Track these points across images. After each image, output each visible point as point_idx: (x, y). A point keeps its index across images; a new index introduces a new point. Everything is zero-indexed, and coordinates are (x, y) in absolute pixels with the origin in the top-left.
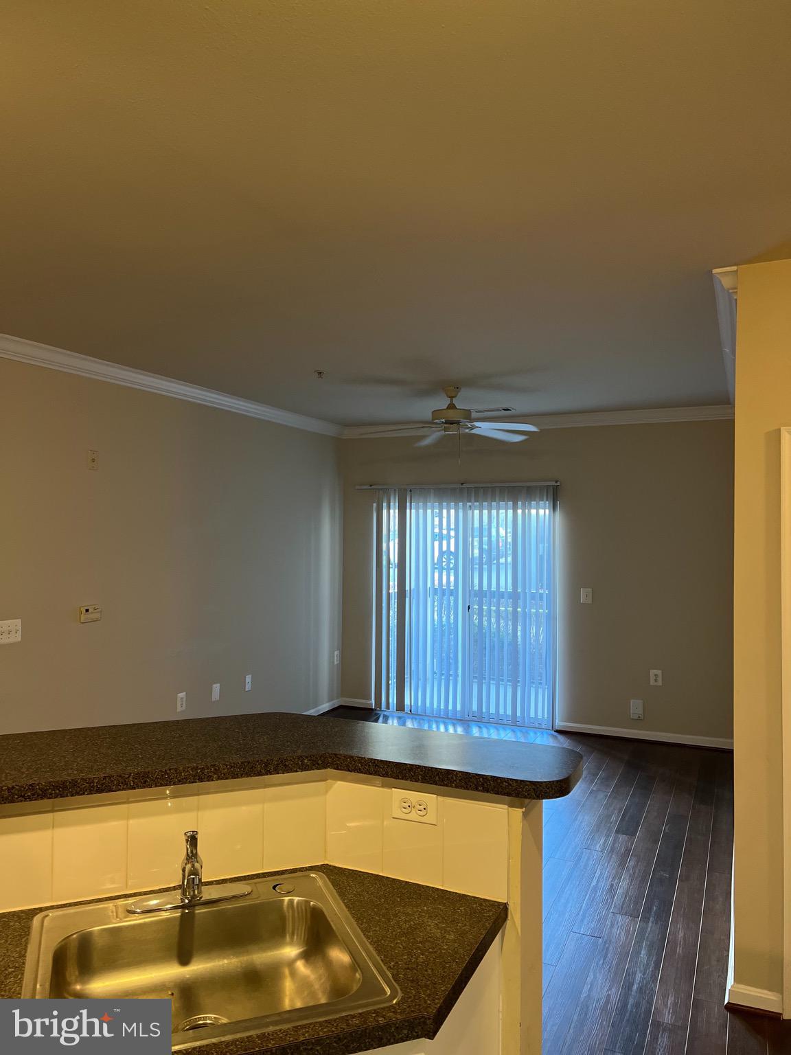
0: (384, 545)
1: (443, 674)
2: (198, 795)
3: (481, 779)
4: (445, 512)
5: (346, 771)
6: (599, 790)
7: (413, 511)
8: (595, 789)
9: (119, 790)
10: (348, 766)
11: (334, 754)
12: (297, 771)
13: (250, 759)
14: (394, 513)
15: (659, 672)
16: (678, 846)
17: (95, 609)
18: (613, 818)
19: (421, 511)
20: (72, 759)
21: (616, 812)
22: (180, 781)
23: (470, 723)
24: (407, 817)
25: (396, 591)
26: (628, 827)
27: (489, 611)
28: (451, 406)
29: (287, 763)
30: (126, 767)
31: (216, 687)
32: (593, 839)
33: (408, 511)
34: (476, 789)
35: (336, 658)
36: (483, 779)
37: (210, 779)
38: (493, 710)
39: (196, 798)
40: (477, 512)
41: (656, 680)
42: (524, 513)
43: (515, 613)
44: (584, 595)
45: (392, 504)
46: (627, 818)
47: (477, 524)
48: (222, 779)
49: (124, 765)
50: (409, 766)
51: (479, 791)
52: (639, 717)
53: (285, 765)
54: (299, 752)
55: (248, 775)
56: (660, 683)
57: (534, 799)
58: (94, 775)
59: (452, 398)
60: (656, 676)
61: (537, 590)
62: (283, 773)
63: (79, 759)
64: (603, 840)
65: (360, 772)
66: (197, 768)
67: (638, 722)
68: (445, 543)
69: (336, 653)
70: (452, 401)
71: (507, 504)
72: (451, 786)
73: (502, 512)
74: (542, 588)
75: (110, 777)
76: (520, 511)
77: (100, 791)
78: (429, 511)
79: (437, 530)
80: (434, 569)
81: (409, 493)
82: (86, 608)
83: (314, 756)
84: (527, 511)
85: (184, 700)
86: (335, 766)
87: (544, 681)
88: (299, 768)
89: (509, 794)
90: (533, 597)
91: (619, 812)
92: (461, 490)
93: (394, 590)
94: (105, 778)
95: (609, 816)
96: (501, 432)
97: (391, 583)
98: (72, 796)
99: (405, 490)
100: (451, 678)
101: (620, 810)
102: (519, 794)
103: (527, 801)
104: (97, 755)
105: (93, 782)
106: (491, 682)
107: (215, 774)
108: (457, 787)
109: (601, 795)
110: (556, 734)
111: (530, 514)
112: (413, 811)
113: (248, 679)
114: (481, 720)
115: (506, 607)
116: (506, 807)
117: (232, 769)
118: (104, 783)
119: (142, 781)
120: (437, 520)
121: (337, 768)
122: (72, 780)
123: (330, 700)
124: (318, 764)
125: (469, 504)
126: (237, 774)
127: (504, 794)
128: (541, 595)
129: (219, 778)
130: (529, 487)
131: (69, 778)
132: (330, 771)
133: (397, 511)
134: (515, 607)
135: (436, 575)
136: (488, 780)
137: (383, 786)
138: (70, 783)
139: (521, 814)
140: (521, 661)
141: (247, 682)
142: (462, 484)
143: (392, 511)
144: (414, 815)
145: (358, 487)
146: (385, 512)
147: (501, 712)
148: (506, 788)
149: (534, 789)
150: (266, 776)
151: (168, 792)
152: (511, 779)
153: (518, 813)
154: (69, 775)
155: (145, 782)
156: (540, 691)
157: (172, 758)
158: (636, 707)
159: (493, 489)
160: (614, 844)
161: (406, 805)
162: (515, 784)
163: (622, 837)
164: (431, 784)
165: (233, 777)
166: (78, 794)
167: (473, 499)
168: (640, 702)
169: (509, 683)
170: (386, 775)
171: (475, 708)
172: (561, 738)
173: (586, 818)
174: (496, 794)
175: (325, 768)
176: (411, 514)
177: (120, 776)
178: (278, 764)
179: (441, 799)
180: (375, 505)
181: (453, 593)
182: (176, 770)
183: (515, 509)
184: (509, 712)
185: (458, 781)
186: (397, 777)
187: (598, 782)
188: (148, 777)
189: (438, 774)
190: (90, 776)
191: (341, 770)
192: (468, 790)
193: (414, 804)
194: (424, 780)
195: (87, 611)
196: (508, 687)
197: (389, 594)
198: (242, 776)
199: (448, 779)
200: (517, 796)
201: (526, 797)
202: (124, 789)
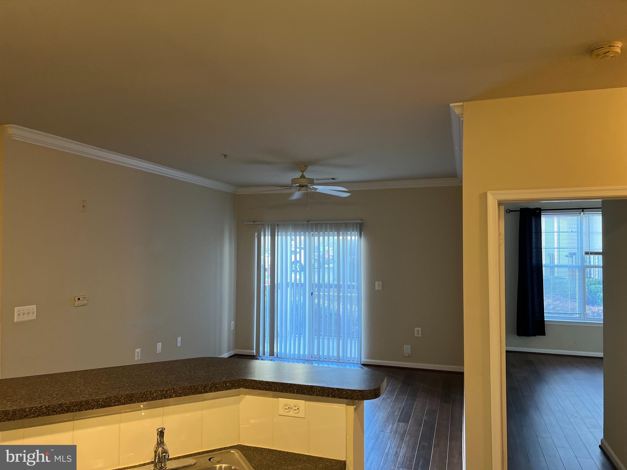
0: (262, 257)
1: (297, 334)
2: (163, 406)
3: (331, 390)
4: (298, 237)
5: (252, 389)
6: (388, 397)
7: (279, 237)
8: (385, 397)
9: (116, 405)
10: (253, 386)
11: (245, 379)
12: (222, 390)
13: (195, 384)
14: (268, 238)
15: (420, 329)
16: (432, 428)
17: (84, 298)
18: (396, 413)
19: (284, 237)
20: (84, 388)
21: (397, 410)
22: (153, 399)
23: (312, 362)
24: (287, 414)
25: (269, 284)
26: (404, 418)
27: (324, 295)
28: (303, 177)
29: (217, 386)
30: (119, 391)
31: (159, 345)
32: (385, 426)
33: (276, 237)
34: (328, 396)
35: (232, 325)
36: (332, 390)
37: (171, 397)
38: (326, 354)
39: (162, 408)
40: (316, 238)
41: (418, 334)
42: (343, 238)
43: (339, 296)
44: (378, 286)
45: (267, 233)
46: (404, 413)
47: (316, 245)
48: (177, 397)
49: (118, 390)
50: (289, 384)
51: (330, 397)
52: (409, 355)
53: (216, 387)
54: (224, 379)
55: (194, 394)
56: (420, 335)
57: (361, 400)
58: (100, 397)
59: (303, 172)
60: (418, 331)
61: (351, 283)
62: (215, 392)
63: (89, 388)
64: (391, 426)
65: (260, 389)
66: (163, 390)
67: (408, 358)
68: (298, 255)
69: (233, 322)
70: (303, 173)
71: (334, 233)
72: (314, 395)
73: (331, 238)
74: (354, 281)
75: (110, 398)
76: (341, 237)
77: (103, 406)
78: (289, 237)
79: (293, 249)
80: (292, 271)
81: (277, 227)
82: (79, 298)
83: (233, 381)
84: (345, 237)
85: (140, 353)
86: (246, 387)
87: (355, 336)
88: (224, 389)
89: (346, 398)
90: (349, 287)
91: (399, 410)
92: (307, 224)
93: (268, 283)
94: (106, 399)
95: (394, 412)
96: (335, 191)
97: (266, 280)
98: (86, 410)
99: (274, 225)
100: (302, 336)
101: (400, 408)
102: (352, 397)
103: (357, 401)
104: (99, 385)
105: (99, 401)
106: (325, 337)
107: (174, 393)
108: (317, 395)
109: (389, 401)
110: (362, 366)
111: (347, 239)
112: (291, 411)
113: (179, 339)
114: (319, 360)
115: (333, 293)
116: (345, 405)
117: (184, 390)
118: (106, 402)
119: (130, 399)
120: (293, 243)
121: (246, 388)
122: (86, 400)
123: (229, 351)
124: (235, 386)
125: (312, 233)
126: (187, 393)
127: (344, 398)
128: (353, 286)
129: (176, 396)
130: (346, 224)
131: (84, 399)
132: (242, 389)
133: (270, 237)
134: (339, 293)
135: (293, 275)
136: (335, 390)
137: (273, 397)
138: (85, 402)
139: (353, 409)
140: (342, 324)
141: (178, 341)
142: (308, 221)
143: (266, 237)
144: (292, 413)
145: (245, 223)
146: (262, 238)
147: (331, 354)
148: (345, 395)
149: (361, 395)
150: (204, 394)
151: (142, 406)
152: (348, 389)
153: (352, 408)
154: (83, 397)
155: (132, 400)
156: (353, 342)
157: (147, 385)
158: (407, 349)
159: (326, 224)
160: (397, 428)
161: (287, 407)
162: (350, 392)
163: (401, 424)
164: (302, 394)
165: (185, 395)
166: (89, 409)
167: (314, 231)
168: (409, 346)
169: (335, 338)
170: (276, 390)
171: (316, 353)
172: (365, 368)
173: (381, 414)
174: (339, 398)
175: (239, 388)
176: (279, 239)
177: (116, 397)
178: (211, 387)
179: (307, 403)
180: (256, 234)
181: (303, 285)
182: (150, 392)
183: (338, 236)
184: (335, 354)
185: (318, 392)
186: (282, 391)
187: (387, 393)
188: (133, 397)
189: (306, 388)
190: (97, 398)
191: (249, 388)
192: (323, 396)
193: (292, 406)
194: (298, 392)
195: (79, 299)
196: (335, 340)
197: (265, 287)
198: (190, 395)
199: (312, 391)
200: (351, 399)
201: (356, 399)
202: (118, 405)
